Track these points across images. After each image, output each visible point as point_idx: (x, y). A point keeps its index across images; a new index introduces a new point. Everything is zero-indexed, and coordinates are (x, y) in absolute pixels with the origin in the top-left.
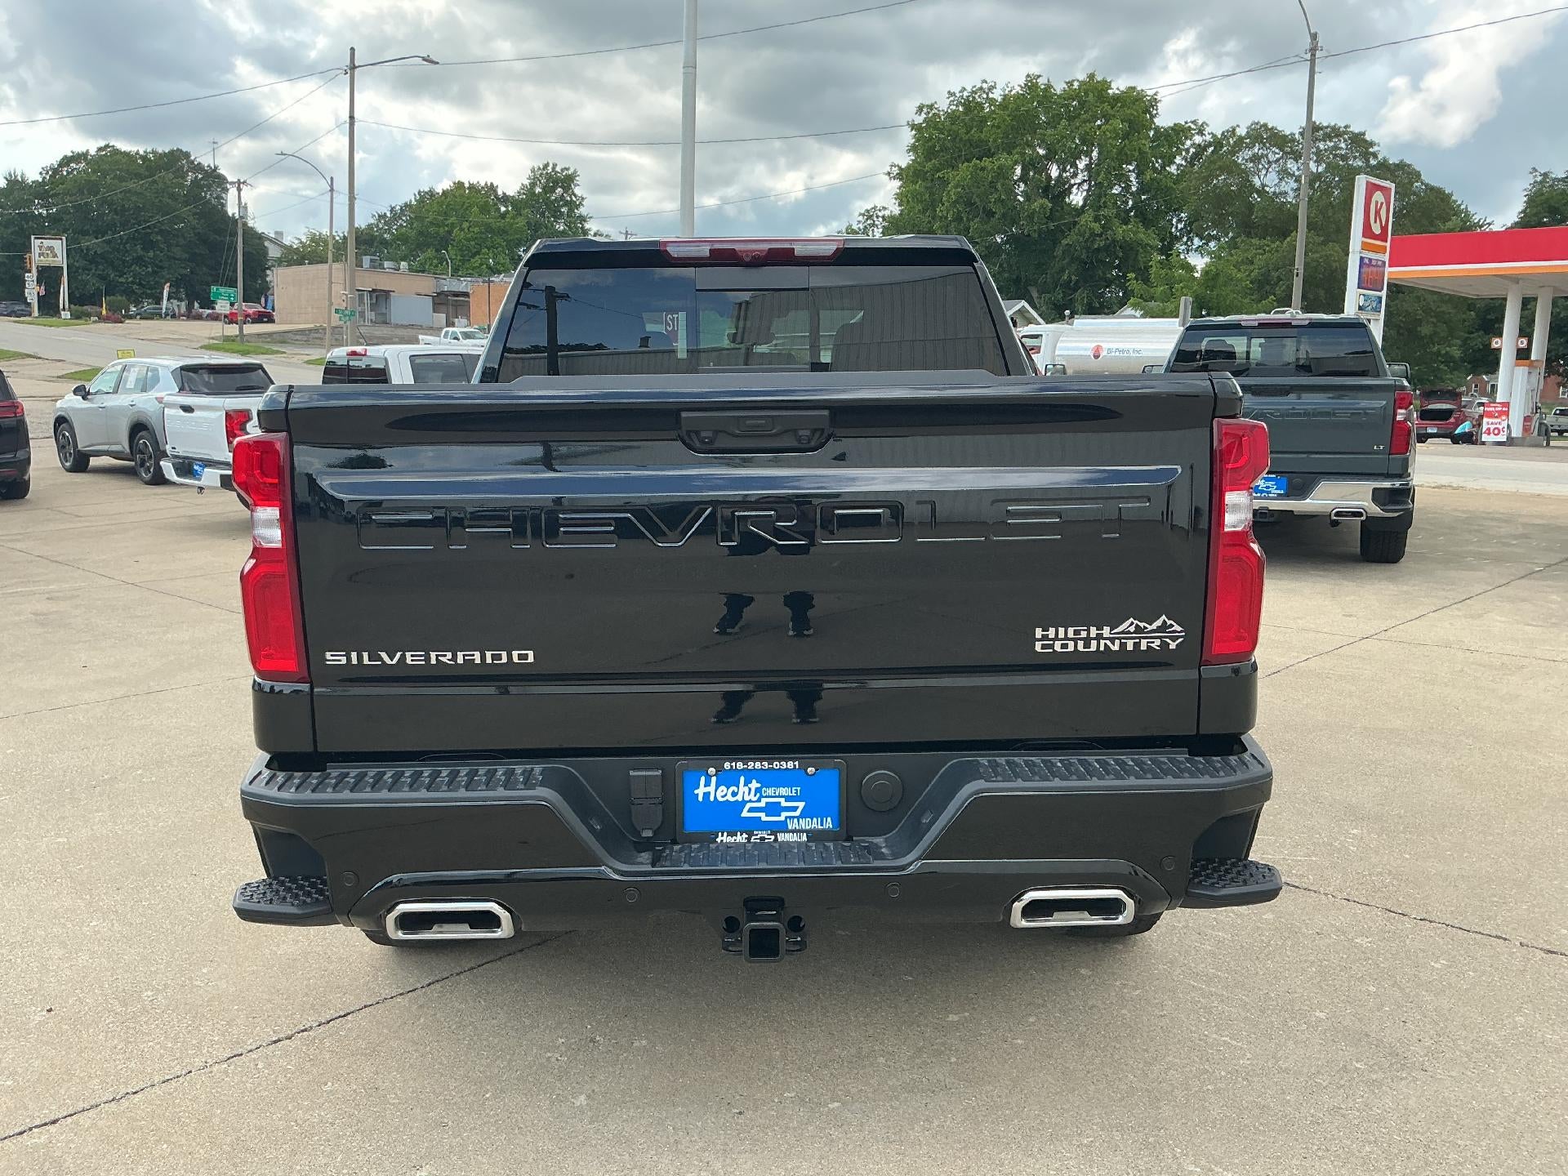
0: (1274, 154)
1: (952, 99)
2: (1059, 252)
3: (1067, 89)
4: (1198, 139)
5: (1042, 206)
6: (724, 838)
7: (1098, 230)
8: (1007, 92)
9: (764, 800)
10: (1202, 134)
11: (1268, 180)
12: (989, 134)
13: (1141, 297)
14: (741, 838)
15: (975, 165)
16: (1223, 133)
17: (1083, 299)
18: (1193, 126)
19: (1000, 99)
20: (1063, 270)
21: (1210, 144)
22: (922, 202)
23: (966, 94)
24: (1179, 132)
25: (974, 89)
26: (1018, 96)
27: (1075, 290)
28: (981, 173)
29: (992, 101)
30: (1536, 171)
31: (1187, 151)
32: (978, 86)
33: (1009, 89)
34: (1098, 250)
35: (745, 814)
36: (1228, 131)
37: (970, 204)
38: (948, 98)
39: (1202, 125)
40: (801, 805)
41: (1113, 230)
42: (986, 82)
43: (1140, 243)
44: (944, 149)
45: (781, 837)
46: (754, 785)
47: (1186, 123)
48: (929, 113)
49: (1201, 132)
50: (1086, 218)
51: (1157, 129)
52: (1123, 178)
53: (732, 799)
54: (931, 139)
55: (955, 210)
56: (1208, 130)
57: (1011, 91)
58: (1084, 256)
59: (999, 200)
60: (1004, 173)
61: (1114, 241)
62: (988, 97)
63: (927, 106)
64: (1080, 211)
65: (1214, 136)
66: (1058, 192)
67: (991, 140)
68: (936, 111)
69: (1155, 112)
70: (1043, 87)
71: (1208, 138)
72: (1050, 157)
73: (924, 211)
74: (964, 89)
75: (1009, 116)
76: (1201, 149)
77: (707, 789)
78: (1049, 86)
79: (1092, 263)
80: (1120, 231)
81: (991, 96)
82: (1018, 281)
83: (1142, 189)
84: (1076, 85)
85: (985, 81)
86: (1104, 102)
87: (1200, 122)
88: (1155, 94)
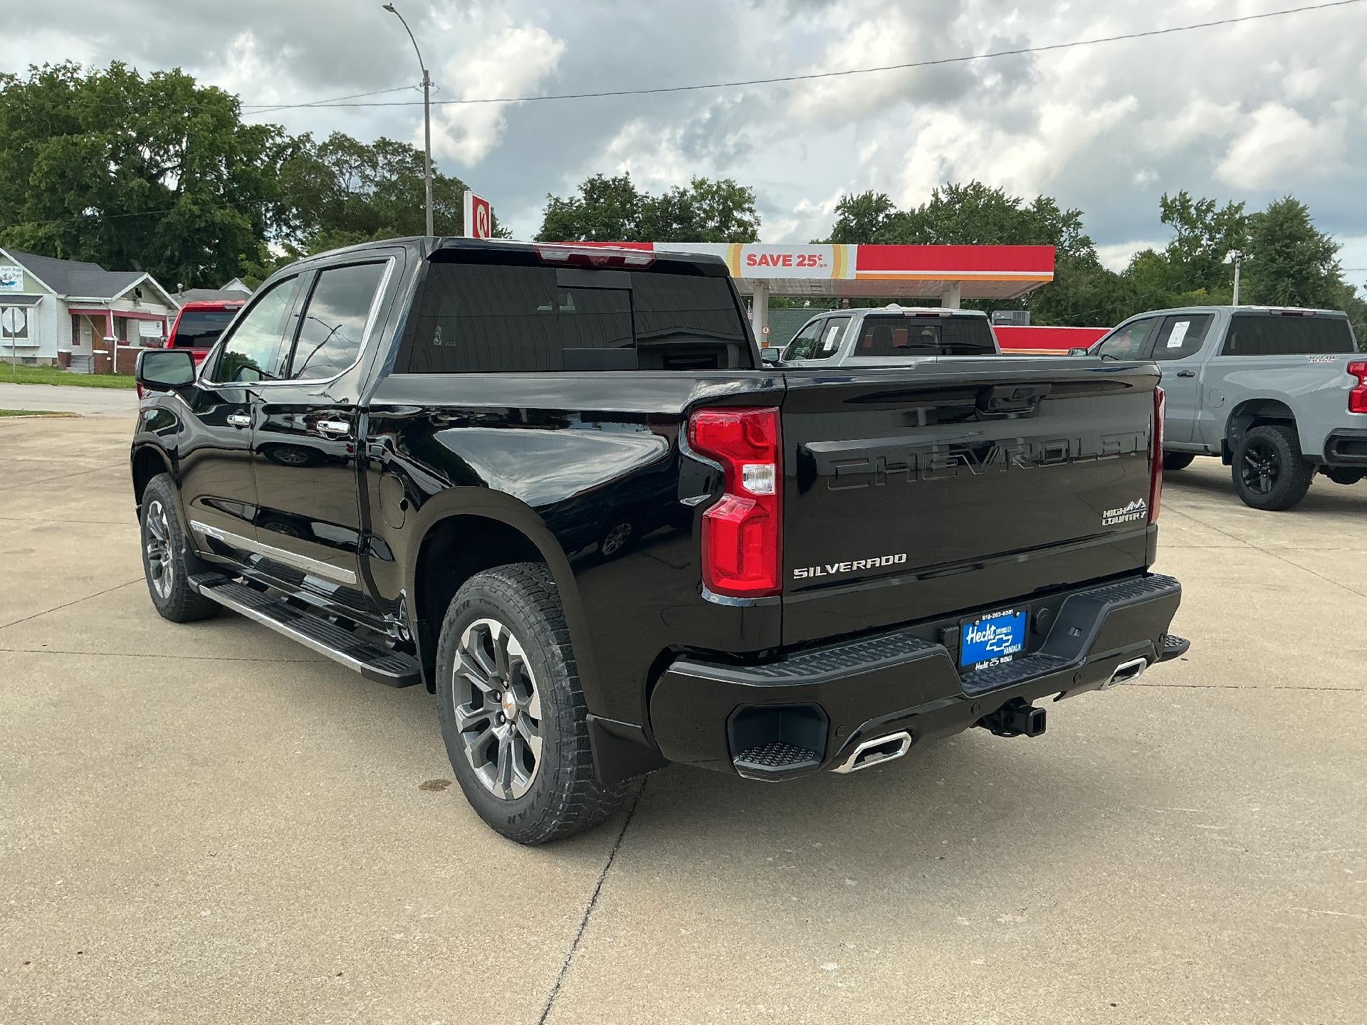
0: (355, 161)
1: (33, 72)
2: (160, 228)
3: (153, 79)
4: (278, 140)
5: (140, 185)
6: (979, 667)
7: (197, 212)
8: (92, 75)
9: (997, 637)
10: (281, 136)
11: (352, 182)
12: (74, 110)
13: (255, 276)
14: (986, 665)
15: (66, 140)
16: (299, 137)
17: (188, 273)
18: (272, 129)
19: (85, 79)
20: (165, 246)
21: (288, 146)
22: (8, 169)
23: (49, 70)
24: (260, 133)
25: (58, 67)
26: (103, 80)
27: (178, 265)
28: (72, 148)
29: (77, 81)
30: (551, 196)
31: (270, 149)
32: (62, 64)
33: (95, 72)
34: (198, 230)
35: (988, 648)
36: (303, 136)
37: (62, 175)
38: (30, 71)
39: (280, 128)
40: (1010, 637)
41: (211, 213)
42: (71, 62)
43: (238, 227)
44: (29, 120)
45: (1002, 660)
46: (993, 628)
47: (266, 125)
48: (9, 83)
49: (280, 134)
50: (185, 200)
51: (242, 127)
52: (215, 168)
53: (983, 640)
54: (13, 109)
55: (48, 180)
56: (286, 133)
57: (96, 73)
58: (185, 235)
59: (95, 175)
60: (95, 150)
61: (213, 223)
62: (72, 77)
63: (7, 76)
64: (177, 193)
65: (291, 138)
66: (151, 173)
67: (80, 118)
68: (17, 82)
69: (238, 111)
70: (129, 74)
71: (287, 140)
72: (142, 139)
73: (12, 180)
74: (47, 65)
75: (98, 97)
76: (282, 148)
77: (973, 636)
78: (134, 75)
79: (193, 241)
80: (219, 215)
81: (75, 75)
82: (119, 253)
83: (234, 178)
84: (162, 77)
85: (68, 61)
86: (191, 97)
87: (278, 126)
88: (237, 96)
